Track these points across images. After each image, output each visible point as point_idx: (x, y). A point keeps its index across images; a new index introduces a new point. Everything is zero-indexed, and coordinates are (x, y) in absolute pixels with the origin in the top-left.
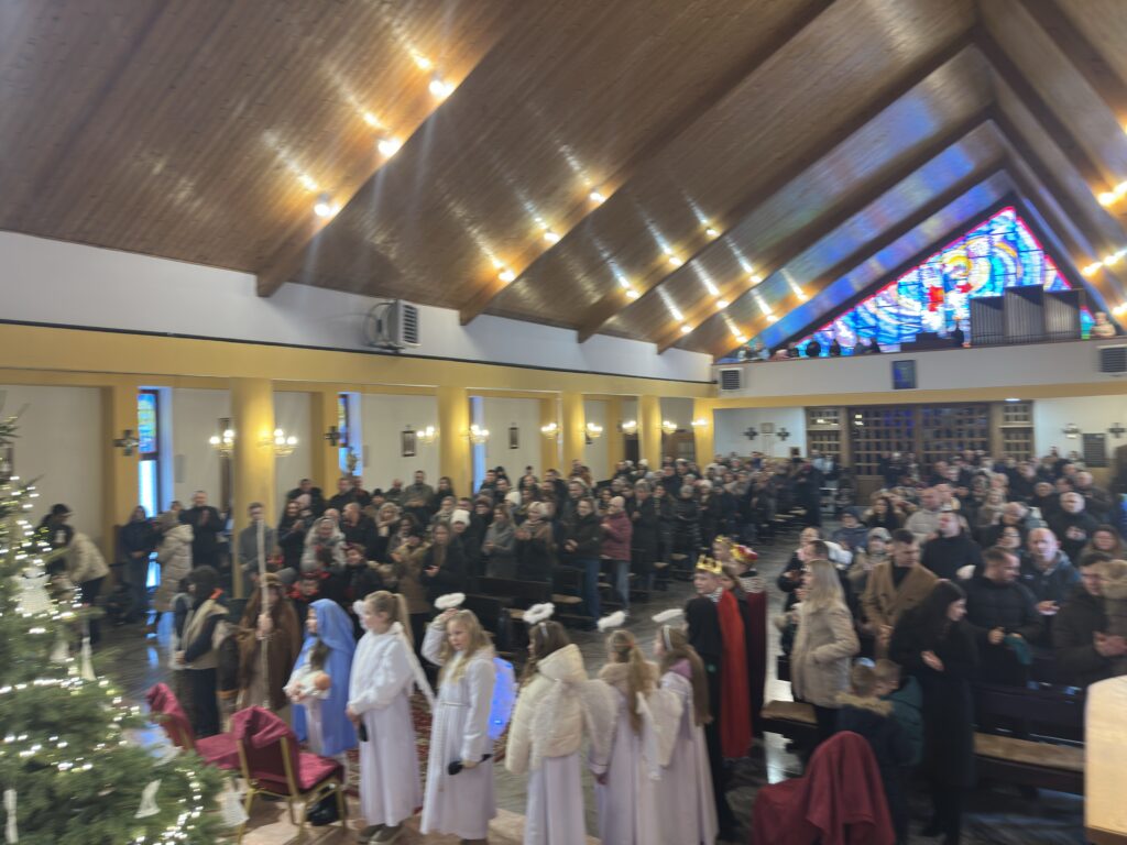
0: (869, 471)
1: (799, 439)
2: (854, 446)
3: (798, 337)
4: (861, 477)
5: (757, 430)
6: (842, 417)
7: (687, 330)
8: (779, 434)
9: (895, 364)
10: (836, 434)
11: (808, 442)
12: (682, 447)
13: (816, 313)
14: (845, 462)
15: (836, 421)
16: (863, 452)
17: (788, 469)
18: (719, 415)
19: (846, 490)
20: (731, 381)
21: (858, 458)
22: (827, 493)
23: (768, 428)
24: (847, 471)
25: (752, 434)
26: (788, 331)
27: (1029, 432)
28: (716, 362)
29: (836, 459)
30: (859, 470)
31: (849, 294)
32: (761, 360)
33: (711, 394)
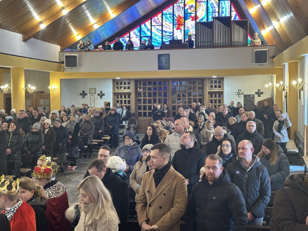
0: (145, 115)
1: (109, 98)
2: (138, 101)
3: (110, 39)
4: (140, 118)
5: (87, 91)
6: (132, 86)
7: (43, 27)
8: (99, 95)
9: (159, 56)
10: (129, 94)
11: (114, 99)
12: (42, 102)
13: (120, 27)
14: (133, 110)
15: (129, 88)
16: (142, 105)
17: (101, 114)
18: (63, 82)
19: (133, 125)
20: (71, 62)
21: (140, 108)
22: (123, 127)
23: (93, 91)
24: (134, 114)
25: (84, 94)
26: (105, 35)
27: (221, 94)
28: (62, 51)
29: (128, 108)
30: (140, 114)
31: (138, 17)
32: (89, 50)
33: (59, 69)
